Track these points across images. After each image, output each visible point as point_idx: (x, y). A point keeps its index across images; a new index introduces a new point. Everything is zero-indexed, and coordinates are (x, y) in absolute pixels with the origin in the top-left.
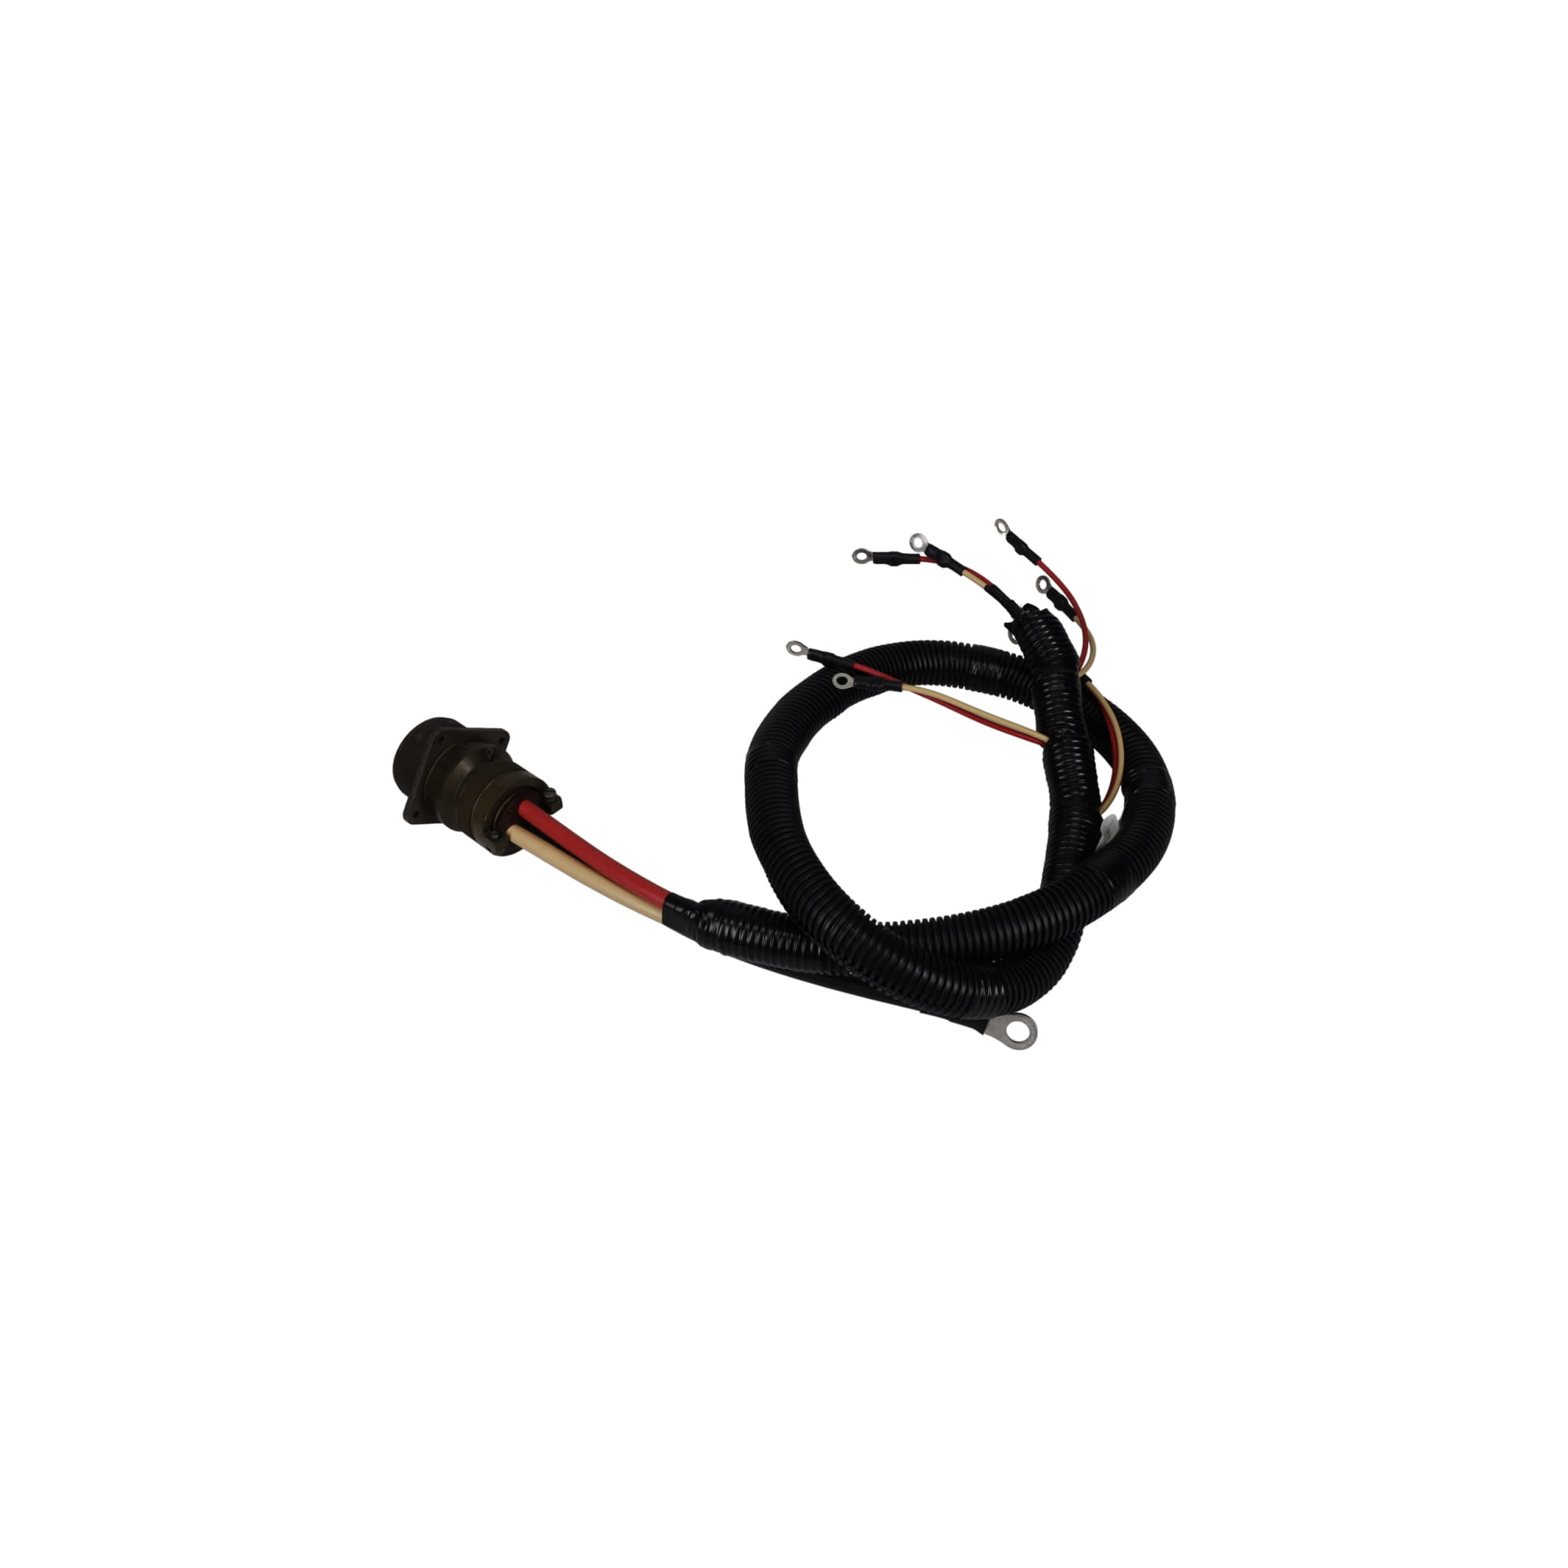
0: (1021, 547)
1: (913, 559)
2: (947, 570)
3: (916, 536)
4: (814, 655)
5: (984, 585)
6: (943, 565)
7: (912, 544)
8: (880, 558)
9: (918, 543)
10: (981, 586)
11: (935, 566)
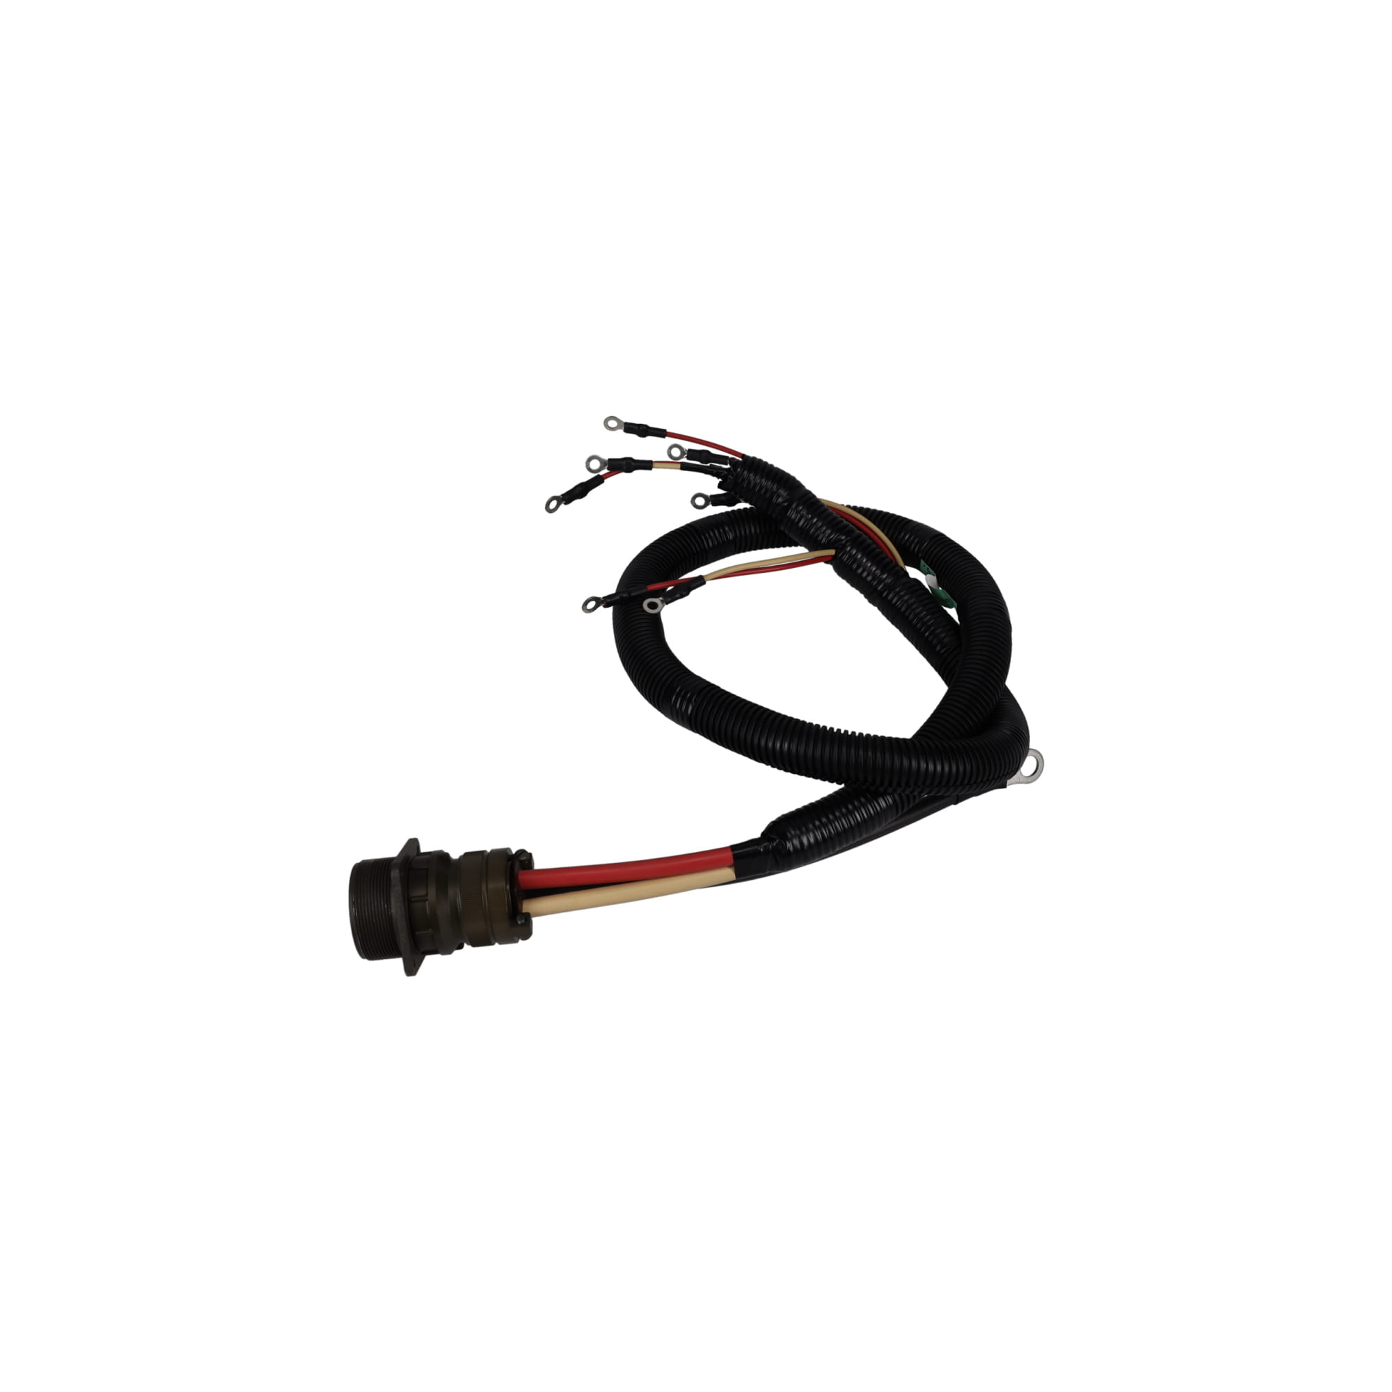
1: (597, 481)
2: (637, 473)
3: (589, 460)
5: (679, 466)
6: (629, 470)
7: (590, 470)
8: (568, 497)
9: (595, 465)
10: (676, 469)
11: (623, 475)
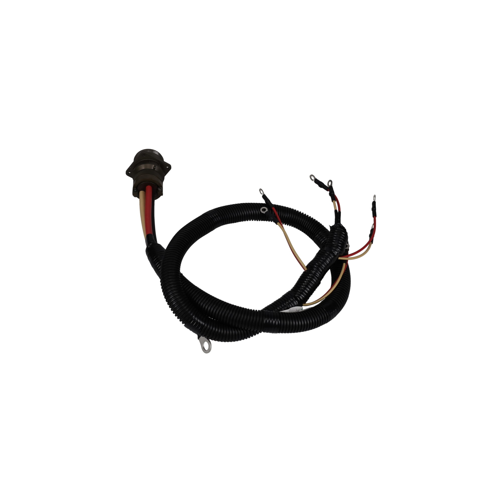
1: (325, 188)
4: (264, 197)
8: (317, 182)
9: (330, 183)
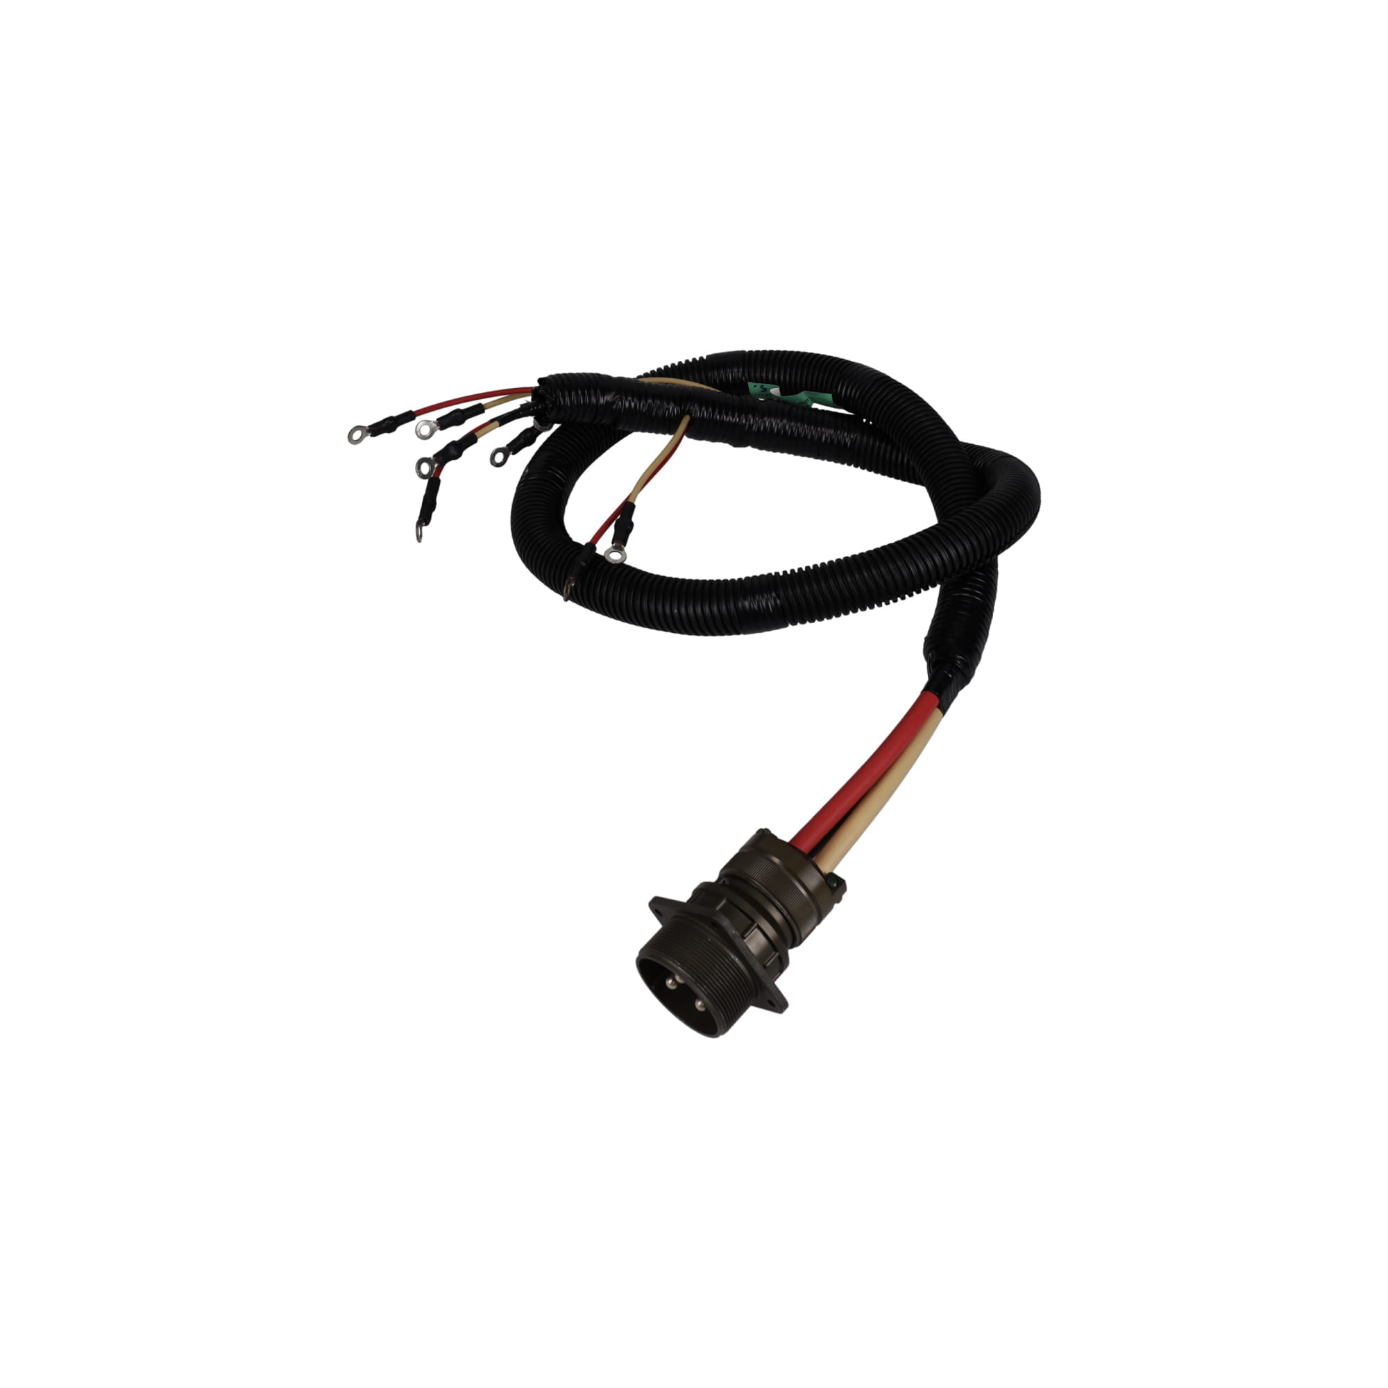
0: (388, 425)
5: (496, 423)
8: (425, 516)
